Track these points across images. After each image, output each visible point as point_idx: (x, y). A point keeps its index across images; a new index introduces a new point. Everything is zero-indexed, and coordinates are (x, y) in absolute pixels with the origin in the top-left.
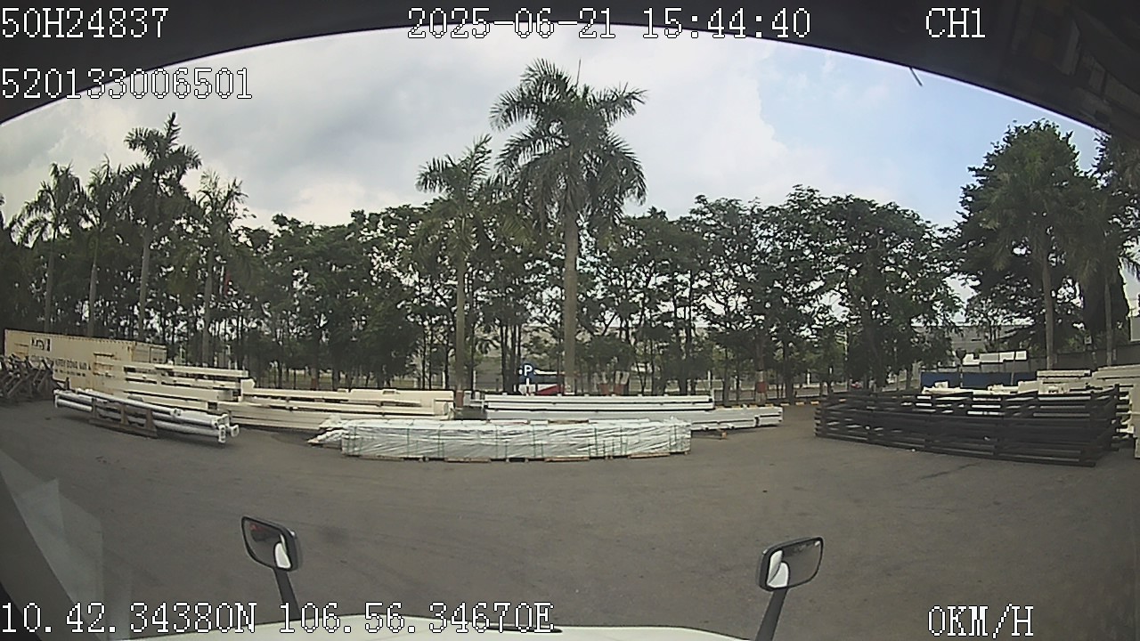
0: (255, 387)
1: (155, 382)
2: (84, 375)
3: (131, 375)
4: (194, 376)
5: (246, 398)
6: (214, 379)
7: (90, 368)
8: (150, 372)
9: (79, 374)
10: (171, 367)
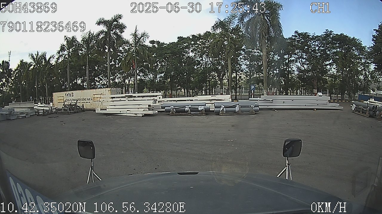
0: (162, 98)
1: (125, 101)
2: (89, 102)
3: (114, 99)
4: (141, 97)
5: (159, 102)
6: (150, 97)
7: (92, 100)
8: (123, 97)
9: (86, 102)
10: (131, 94)
